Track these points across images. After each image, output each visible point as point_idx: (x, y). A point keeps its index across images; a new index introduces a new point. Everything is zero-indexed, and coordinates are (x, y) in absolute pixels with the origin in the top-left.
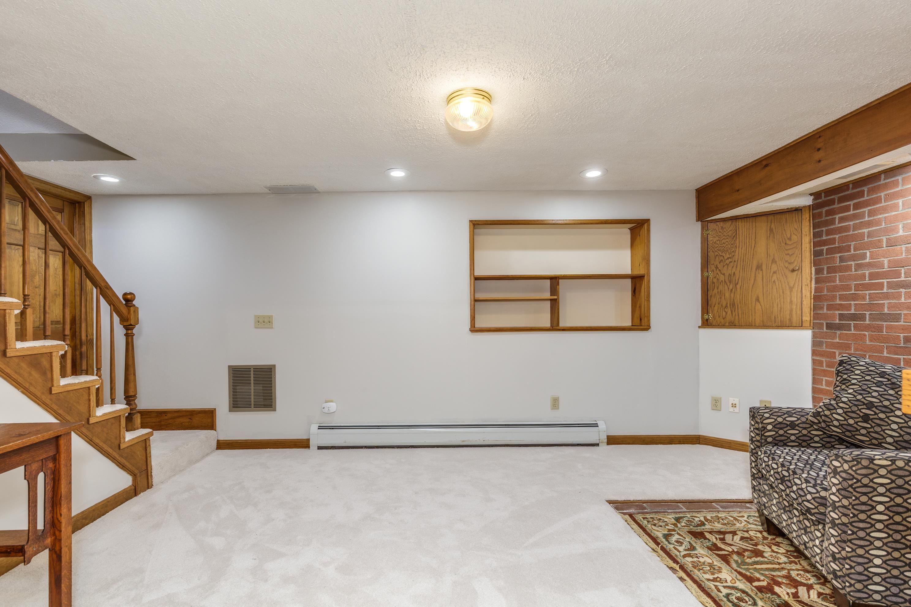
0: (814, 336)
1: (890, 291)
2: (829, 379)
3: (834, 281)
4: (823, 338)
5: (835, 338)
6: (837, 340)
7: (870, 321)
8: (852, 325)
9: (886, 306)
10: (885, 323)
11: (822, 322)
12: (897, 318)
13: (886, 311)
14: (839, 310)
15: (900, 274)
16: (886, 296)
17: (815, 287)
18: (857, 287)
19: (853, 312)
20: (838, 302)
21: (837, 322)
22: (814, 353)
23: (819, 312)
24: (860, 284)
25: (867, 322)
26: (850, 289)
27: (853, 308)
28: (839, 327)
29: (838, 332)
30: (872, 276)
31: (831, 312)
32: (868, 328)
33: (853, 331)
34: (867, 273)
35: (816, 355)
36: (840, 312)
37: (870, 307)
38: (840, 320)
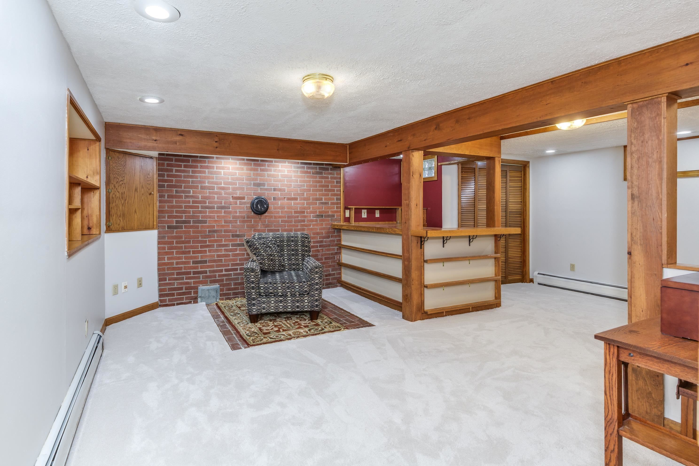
0: (159, 233)
1: (202, 210)
2: (169, 256)
3: (173, 203)
4: (166, 234)
5: (173, 233)
6: (175, 234)
7: (193, 223)
8: (183, 226)
9: (200, 216)
10: (200, 225)
11: (164, 225)
12: (205, 222)
13: (200, 219)
14: (175, 218)
15: (206, 202)
16: (201, 212)
17: (159, 205)
18: (186, 207)
19: (184, 219)
20: (175, 214)
21: (175, 224)
22: (159, 243)
23: (162, 219)
24: (187, 206)
25: (192, 224)
26: (182, 208)
27: (184, 217)
28: (176, 227)
29: (175, 230)
30: (194, 202)
31: (171, 219)
32: (192, 227)
33: (184, 229)
34: (191, 200)
35: (161, 244)
36: (176, 219)
37: (193, 217)
38: (176, 224)
